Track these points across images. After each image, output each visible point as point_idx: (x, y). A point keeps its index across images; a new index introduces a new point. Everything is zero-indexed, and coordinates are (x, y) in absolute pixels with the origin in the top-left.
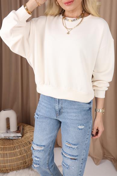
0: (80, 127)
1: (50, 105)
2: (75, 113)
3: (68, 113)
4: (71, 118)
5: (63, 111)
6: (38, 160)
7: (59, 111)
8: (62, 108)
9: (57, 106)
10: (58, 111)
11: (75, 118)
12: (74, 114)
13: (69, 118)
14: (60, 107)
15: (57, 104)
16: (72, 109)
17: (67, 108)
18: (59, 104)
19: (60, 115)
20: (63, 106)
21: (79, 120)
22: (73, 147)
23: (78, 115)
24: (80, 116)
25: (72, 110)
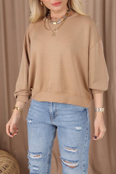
0: (77, 128)
1: (44, 108)
2: (70, 114)
3: (63, 115)
4: (66, 120)
5: (58, 113)
6: (37, 169)
7: (54, 114)
8: (56, 110)
9: (51, 109)
10: (52, 114)
11: (71, 120)
12: (69, 116)
13: (65, 120)
14: (54, 109)
15: (51, 107)
16: (67, 110)
17: (62, 110)
18: (53, 106)
19: (54, 118)
20: (57, 108)
21: (76, 121)
22: (73, 151)
23: (74, 116)
24: (76, 117)
25: (67, 112)
